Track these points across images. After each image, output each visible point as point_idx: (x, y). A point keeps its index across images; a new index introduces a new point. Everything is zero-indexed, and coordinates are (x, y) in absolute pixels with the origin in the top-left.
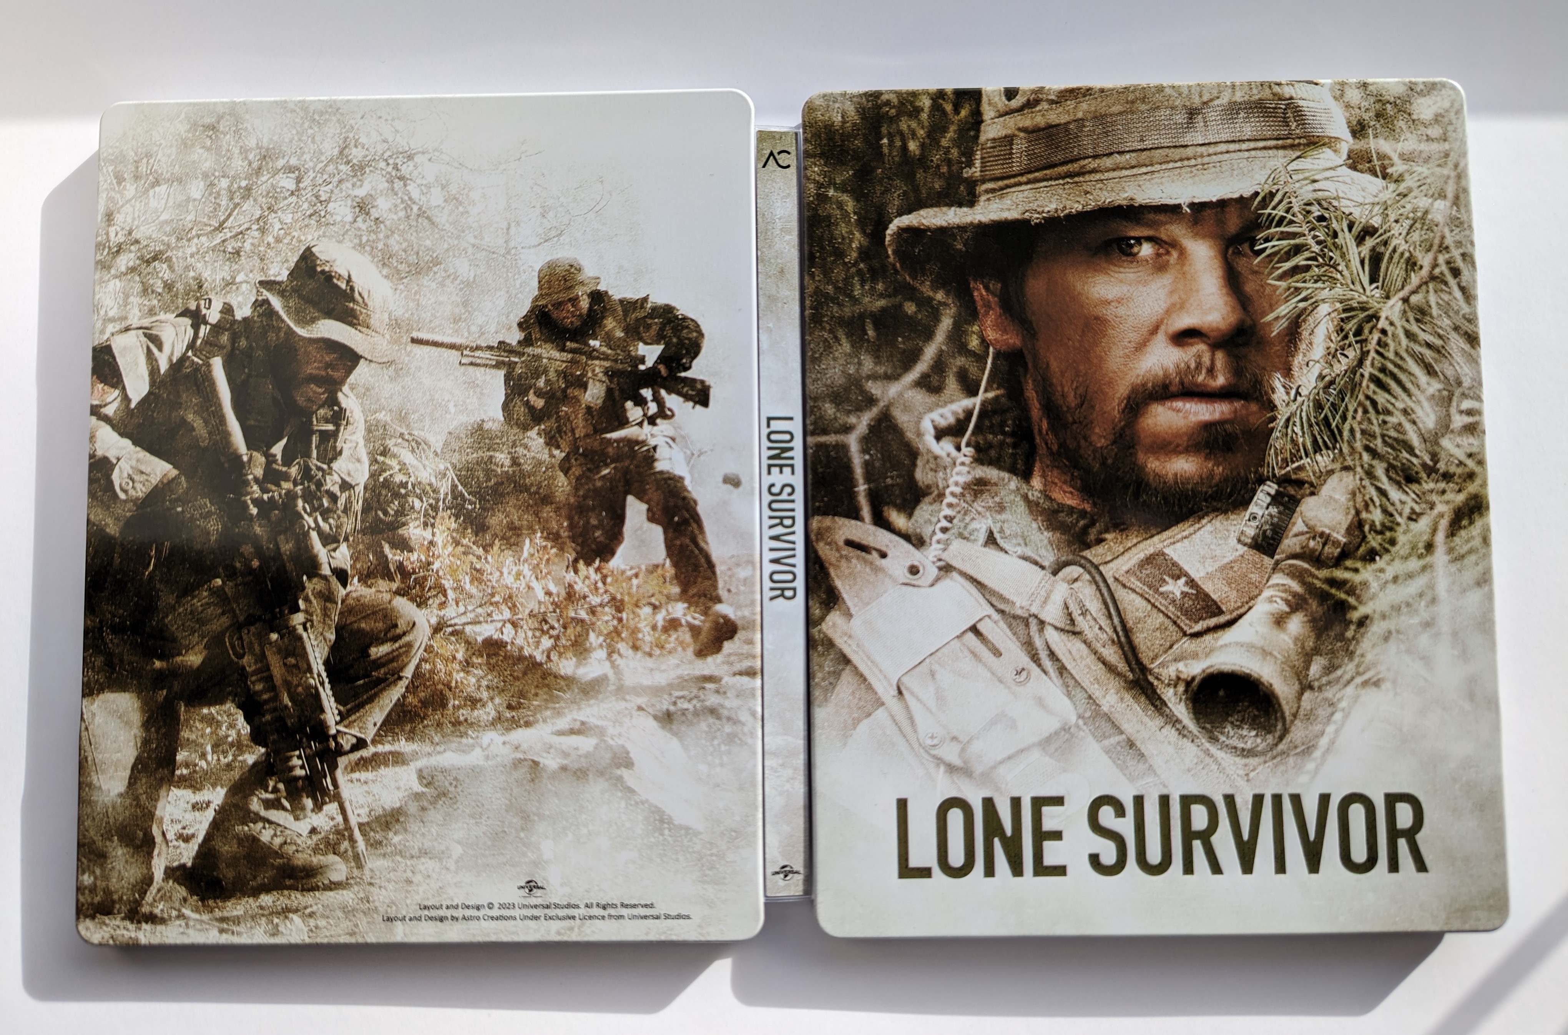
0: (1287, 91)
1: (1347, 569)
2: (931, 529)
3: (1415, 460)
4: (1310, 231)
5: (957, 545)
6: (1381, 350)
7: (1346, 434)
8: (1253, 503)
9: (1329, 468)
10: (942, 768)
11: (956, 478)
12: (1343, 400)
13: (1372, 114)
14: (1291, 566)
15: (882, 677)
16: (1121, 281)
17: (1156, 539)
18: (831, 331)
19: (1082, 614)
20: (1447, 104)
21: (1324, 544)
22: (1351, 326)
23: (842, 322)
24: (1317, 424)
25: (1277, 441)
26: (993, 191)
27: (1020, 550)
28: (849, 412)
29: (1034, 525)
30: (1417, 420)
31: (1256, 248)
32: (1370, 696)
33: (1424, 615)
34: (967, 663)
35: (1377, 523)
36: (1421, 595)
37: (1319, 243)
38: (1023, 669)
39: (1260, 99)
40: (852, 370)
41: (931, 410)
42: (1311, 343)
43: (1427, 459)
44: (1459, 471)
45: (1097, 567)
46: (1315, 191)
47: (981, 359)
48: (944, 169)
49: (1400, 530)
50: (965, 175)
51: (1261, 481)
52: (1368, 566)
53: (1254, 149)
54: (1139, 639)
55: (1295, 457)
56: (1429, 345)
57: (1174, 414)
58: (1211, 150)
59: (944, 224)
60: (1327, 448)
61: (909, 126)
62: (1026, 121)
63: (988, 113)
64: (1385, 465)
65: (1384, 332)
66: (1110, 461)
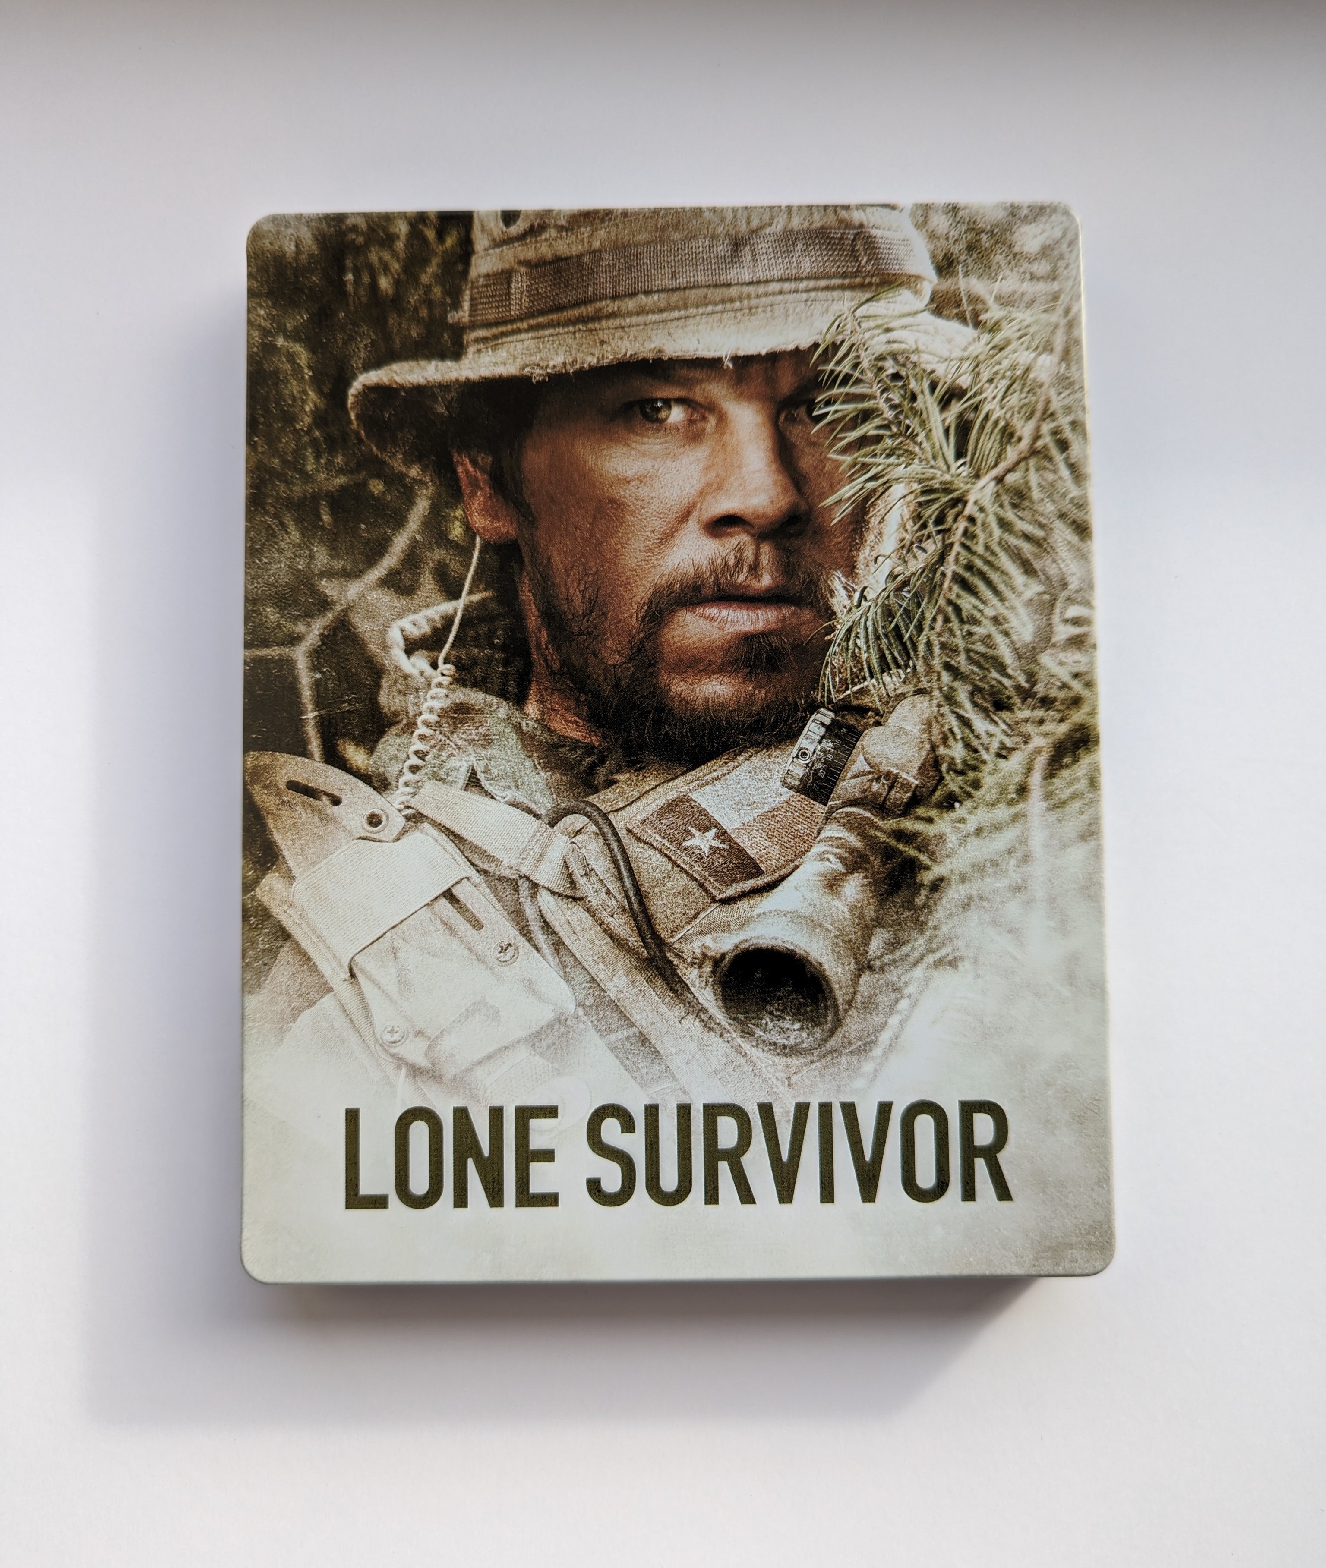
0: (857, 217)
1: (918, 818)
2: (397, 767)
3: (1007, 682)
4: (883, 392)
5: (430, 788)
6: (968, 543)
7: (921, 648)
8: (802, 736)
9: (899, 692)
10: (404, 1071)
11: (431, 703)
12: (919, 605)
13: (962, 245)
14: (848, 814)
15: (329, 956)
16: (644, 454)
17: (680, 780)
18: (276, 516)
19: (586, 875)
20: (1057, 233)
21: (891, 788)
22: (931, 512)
23: (290, 504)
24: (886, 636)
25: (836, 658)
26: (485, 340)
27: (509, 795)
28: (296, 619)
29: (528, 763)
30: (1011, 631)
31: (815, 414)
32: (945, 978)
33: (1015, 876)
34: (438, 938)
35: (958, 761)
36: (1010, 852)
37: (893, 407)
38: (510, 945)
39: (822, 227)
40: (301, 565)
41: (400, 616)
42: (880, 534)
43: (1022, 680)
44: (1062, 695)
45: (605, 816)
46: (889, 342)
47: (464, 551)
48: (424, 313)
49: (986, 769)
50: (450, 320)
51: (813, 707)
52: (945, 815)
53: (815, 289)
54: (656, 906)
55: (857, 677)
56: (1027, 537)
57: (707, 623)
58: (761, 289)
59: (422, 381)
60: (898, 666)
61: (380, 259)
62: (528, 252)
63: (480, 242)
64: (969, 688)
65: (972, 520)
66: (624, 683)
